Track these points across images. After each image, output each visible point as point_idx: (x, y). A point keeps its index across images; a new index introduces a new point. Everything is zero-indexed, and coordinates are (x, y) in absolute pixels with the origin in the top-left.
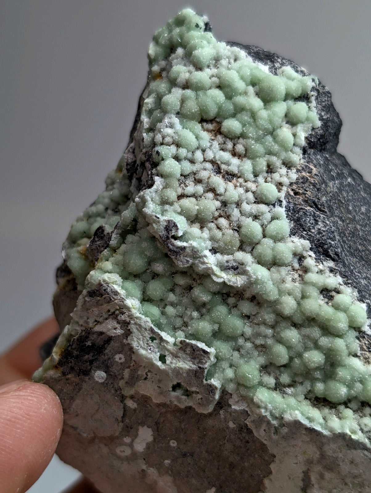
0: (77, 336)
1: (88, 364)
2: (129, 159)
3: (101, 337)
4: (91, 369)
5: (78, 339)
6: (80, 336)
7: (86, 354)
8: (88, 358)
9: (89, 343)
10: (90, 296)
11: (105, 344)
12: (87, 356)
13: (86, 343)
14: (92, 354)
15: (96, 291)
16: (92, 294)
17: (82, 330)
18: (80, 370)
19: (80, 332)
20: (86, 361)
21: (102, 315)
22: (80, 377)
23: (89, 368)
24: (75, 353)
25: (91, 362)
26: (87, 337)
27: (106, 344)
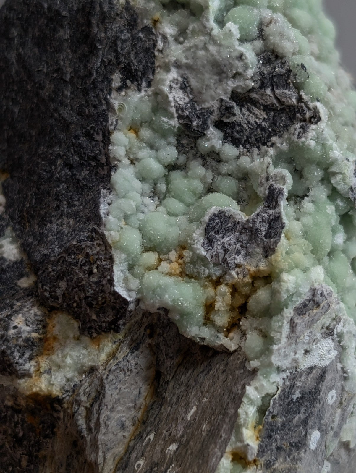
0: (279, 392)
1: (301, 428)
2: (178, 100)
3: (311, 375)
4: (306, 435)
5: (280, 397)
6: (283, 390)
7: (295, 413)
8: (300, 418)
9: (297, 395)
10: (300, 315)
11: (318, 384)
12: (297, 417)
13: (293, 396)
14: (302, 410)
15: (308, 303)
16: (301, 310)
17: (284, 379)
18: (291, 444)
19: (281, 382)
20: (297, 426)
21: (315, 338)
22: (291, 457)
23: (303, 433)
24: (280, 420)
25: (305, 422)
26: (292, 387)
27: (319, 382)
